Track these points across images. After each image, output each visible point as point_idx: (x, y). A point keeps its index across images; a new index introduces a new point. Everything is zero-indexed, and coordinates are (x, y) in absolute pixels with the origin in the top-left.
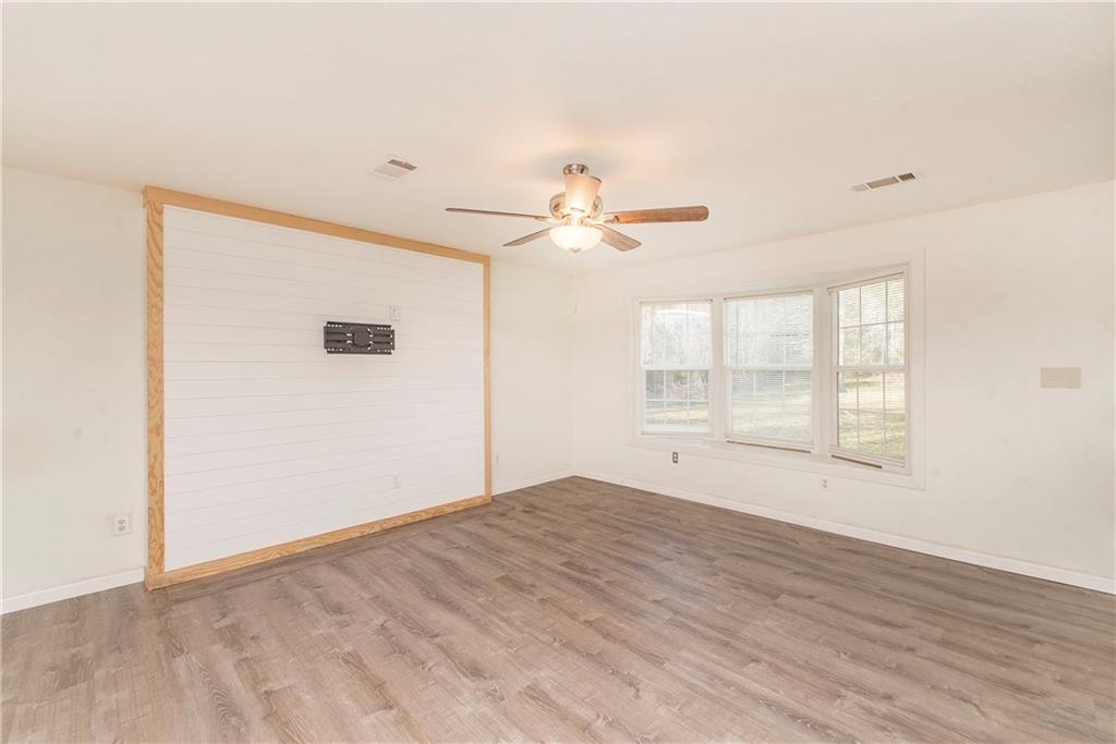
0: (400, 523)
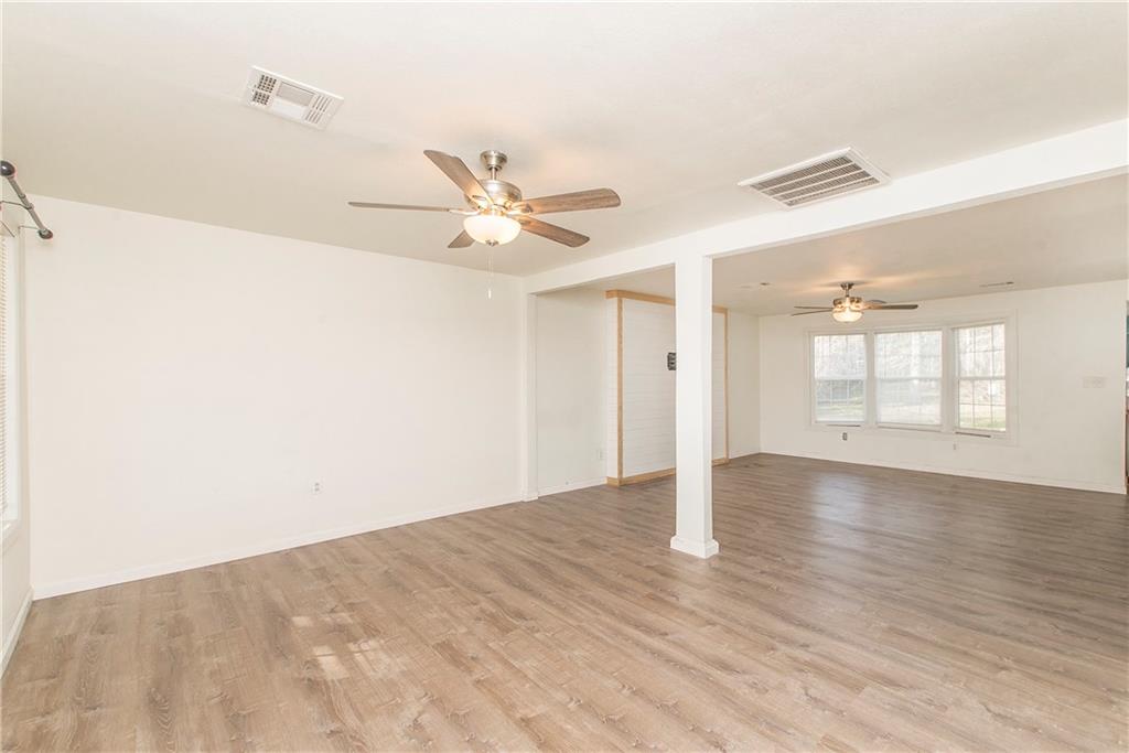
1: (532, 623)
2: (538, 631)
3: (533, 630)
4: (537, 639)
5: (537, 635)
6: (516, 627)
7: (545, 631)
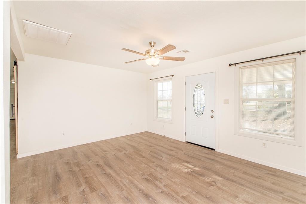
1: (143, 177)
2: (141, 174)
3: (143, 174)
4: (142, 171)
5: (141, 173)
6: (148, 175)
7: (139, 174)
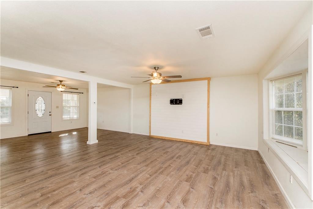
0: (183, 141)
